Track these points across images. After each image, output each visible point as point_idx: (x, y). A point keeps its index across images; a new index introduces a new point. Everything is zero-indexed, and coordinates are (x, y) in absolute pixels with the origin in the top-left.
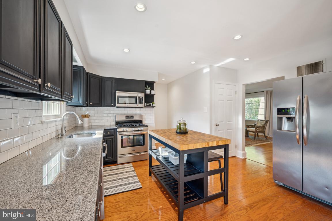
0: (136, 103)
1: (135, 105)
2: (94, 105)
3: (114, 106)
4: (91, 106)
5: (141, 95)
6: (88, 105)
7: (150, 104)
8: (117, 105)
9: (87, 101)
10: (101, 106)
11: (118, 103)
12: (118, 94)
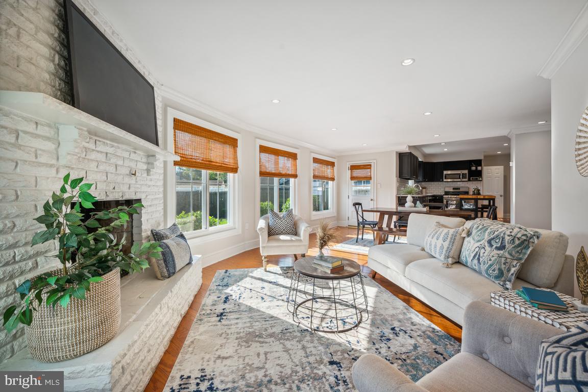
0: (460, 178)
1: (460, 180)
2: (428, 181)
3: (443, 181)
4: (427, 181)
5: (466, 172)
6: (425, 181)
7: (466, 178)
8: (445, 180)
9: (424, 178)
10: (433, 181)
11: (445, 179)
12: (445, 172)
